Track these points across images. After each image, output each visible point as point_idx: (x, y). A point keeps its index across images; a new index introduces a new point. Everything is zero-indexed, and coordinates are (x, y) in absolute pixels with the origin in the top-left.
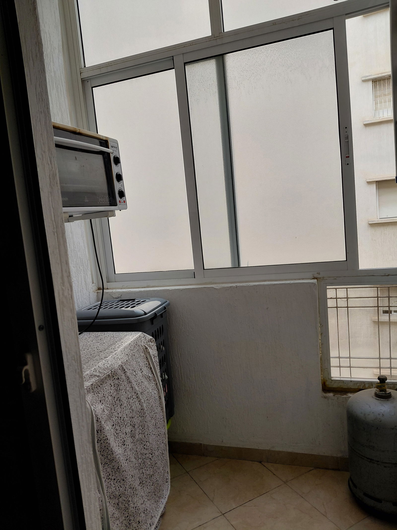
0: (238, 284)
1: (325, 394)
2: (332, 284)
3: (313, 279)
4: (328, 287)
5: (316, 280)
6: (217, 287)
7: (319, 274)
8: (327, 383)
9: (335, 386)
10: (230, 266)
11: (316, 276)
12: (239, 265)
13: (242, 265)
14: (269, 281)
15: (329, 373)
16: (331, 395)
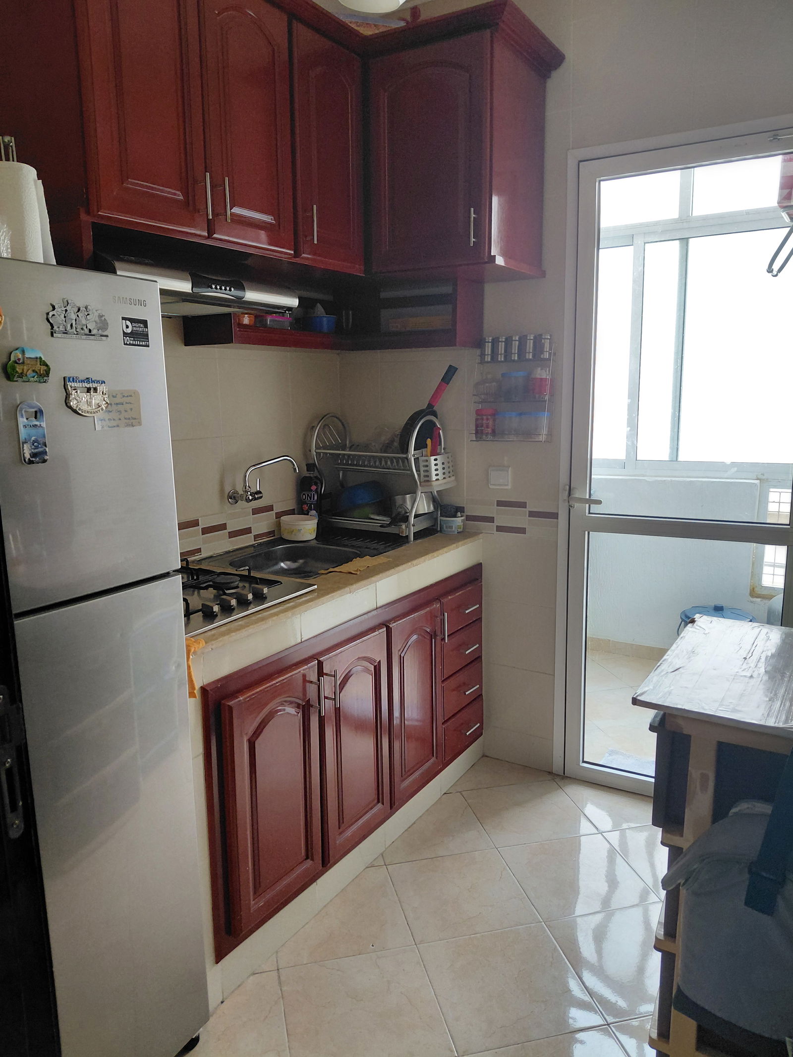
0: (674, 479)
1: (751, 599)
2: (775, 487)
3: (756, 480)
4: (771, 490)
5: (759, 481)
6: (650, 480)
7: (763, 475)
8: (756, 589)
9: (765, 592)
10: (667, 459)
11: (760, 477)
12: (677, 459)
13: (680, 459)
14: (708, 478)
15: (760, 579)
16: (759, 600)
